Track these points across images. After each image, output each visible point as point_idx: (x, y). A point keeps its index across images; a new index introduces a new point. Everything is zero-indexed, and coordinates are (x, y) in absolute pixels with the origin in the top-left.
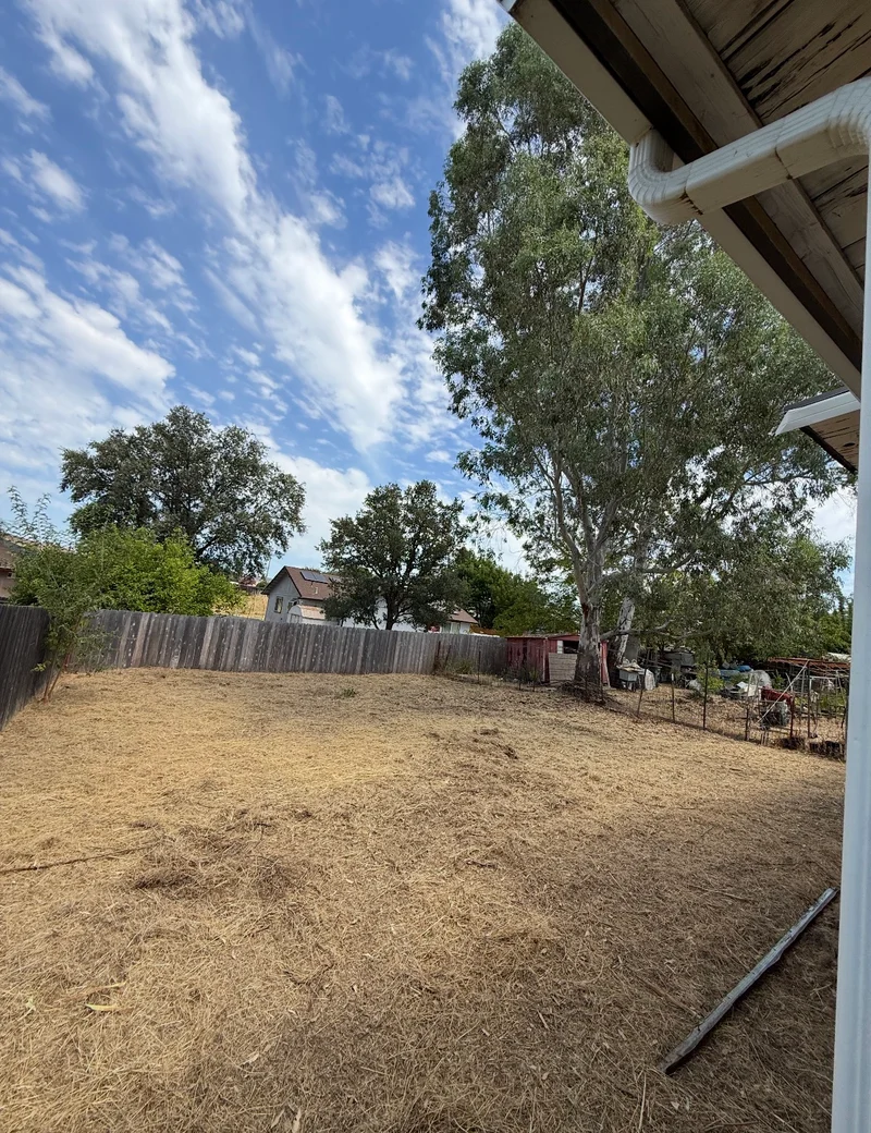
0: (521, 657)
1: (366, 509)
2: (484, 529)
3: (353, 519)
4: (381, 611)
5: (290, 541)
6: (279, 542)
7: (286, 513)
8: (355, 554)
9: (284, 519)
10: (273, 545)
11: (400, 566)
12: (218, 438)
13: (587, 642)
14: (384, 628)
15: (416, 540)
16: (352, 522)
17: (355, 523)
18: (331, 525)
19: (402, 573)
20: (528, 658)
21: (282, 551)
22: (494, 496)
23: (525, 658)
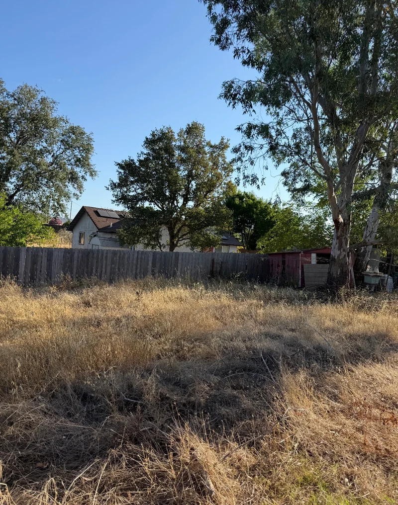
0: (281, 268)
1: (146, 151)
2: (247, 158)
3: (136, 161)
4: (165, 238)
5: (85, 184)
6: (76, 186)
7: (78, 160)
8: (139, 191)
9: (78, 166)
10: (71, 188)
11: (177, 201)
12: (12, 96)
13: (339, 252)
14: (168, 251)
15: (190, 176)
16: (134, 163)
17: (137, 164)
18: (117, 167)
19: (180, 205)
20: (286, 269)
21: (78, 193)
22: (256, 126)
23: (284, 269)
